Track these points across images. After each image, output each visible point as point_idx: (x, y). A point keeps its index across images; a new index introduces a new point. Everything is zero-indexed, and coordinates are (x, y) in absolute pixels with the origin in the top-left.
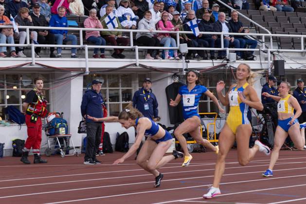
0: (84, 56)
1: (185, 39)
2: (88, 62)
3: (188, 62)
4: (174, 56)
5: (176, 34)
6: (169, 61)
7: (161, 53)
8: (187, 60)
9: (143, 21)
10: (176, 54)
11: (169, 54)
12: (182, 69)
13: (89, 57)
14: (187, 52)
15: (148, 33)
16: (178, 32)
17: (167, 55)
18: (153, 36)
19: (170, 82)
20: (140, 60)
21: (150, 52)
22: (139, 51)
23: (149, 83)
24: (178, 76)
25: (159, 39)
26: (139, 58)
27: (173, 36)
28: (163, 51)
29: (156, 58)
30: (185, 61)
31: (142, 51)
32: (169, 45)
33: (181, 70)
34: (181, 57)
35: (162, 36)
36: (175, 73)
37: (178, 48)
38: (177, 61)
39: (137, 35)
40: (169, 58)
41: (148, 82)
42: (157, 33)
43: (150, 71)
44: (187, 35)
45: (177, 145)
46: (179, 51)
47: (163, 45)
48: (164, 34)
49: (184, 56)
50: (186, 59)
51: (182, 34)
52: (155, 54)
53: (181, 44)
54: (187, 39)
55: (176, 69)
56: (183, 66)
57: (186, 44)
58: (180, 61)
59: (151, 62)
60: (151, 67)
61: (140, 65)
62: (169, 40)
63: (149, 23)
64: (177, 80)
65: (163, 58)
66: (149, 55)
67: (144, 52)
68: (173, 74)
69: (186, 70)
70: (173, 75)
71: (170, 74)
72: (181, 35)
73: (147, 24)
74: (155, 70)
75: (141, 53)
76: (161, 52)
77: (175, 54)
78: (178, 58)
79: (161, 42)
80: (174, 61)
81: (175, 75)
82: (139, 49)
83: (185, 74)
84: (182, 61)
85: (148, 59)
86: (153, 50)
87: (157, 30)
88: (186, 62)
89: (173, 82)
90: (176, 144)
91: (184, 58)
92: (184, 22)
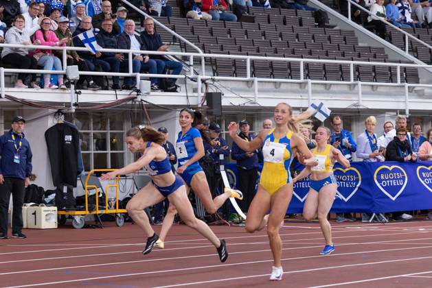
1: (75, 59)
3: (80, 93)
4: (58, 84)
5: (62, 50)
6: (50, 91)
7: (38, 80)
8: (78, 91)
9: (12, 30)
10: (61, 81)
11: (51, 81)
12: (70, 103)
14: (78, 79)
15: (20, 49)
16: (65, 48)
17: (48, 82)
18: (27, 53)
19: (51, 122)
20: (7, 89)
21: (23, 77)
22: (5, 76)
24: (63, 114)
25: (37, 57)
26: (6, 86)
27: (58, 54)
28: (42, 76)
29: (30, 87)
30: (74, 91)
31: (10, 76)
32: (52, 67)
33: (68, 105)
34: (68, 85)
35: (41, 54)
36: (59, 109)
37: (64, 72)
38: (62, 91)
39: (3, 52)
40: (50, 86)
41: (20, 122)
43: (22, 106)
44: (78, 52)
45: (60, 218)
46: (65, 77)
47: (41, 67)
48: (44, 51)
49: (73, 83)
50: (75, 89)
51: (71, 51)
52: (29, 80)
53: (69, 67)
54: (78, 58)
55: (61, 104)
56: (72, 100)
57: (77, 66)
58: (67, 91)
59: (23, 93)
60: (23, 100)
61: (7, 97)
62: (51, 60)
63: (21, 33)
64: (62, 120)
65: (42, 87)
66: (20, 82)
67: (13, 78)
68: (56, 110)
69: (75, 105)
70: (56, 113)
71: (51, 111)
72: (70, 53)
73: (18, 35)
74: (30, 104)
75: (8, 78)
76: (38, 77)
77: (59, 81)
78: (64, 87)
79: (40, 63)
80: (58, 91)
81: (59, 112)
82: (5, 73)
83: (74, 111)
84: (70, 91)
85: (20, 87)
86: (27, 74)
87: (33, 42)
88: (76, 93)
89: (56, 122)
90: (58, 215)
91: (73, 86)
92: (75, 34)
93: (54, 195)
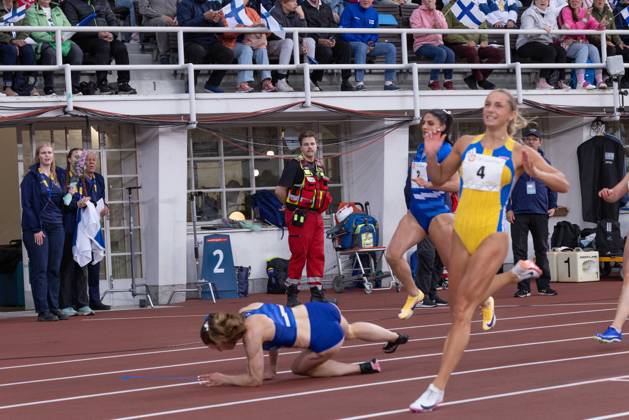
0: (410, 86)
2: (418, 98)
3: (626, 93)
4: (595, 83)
5: (600, 35)
6: (585, 92)
7: (568, 77)
8: (623, 90)
9: (531, 10)
10: (600, 78)
11: (586, 78)
12: (613, 108)
13: (420, 89)
14: (623, 74)
15: (542, 37)
16: (605, 32)
17: (582, 80)
18: (551, 41)
19: (587, 135)
20: (525, 92)
21: (544, 73)
23: (535, 140)
24: (603, 123)
25: (566, 46)
26: (523, 88)
27: (594, 41)
28: (573, 72)
29: (558, 87)
30: (618, 91)
31: (529, 74)
32: (586, 59)
33: (610, 110)
34: (609, 83)
35: (571, 41)
36: (598, 116)
37: (603, 64)
38: (601, 92)
39: (518, 40)
40: (585, 85)
42: (561, 35)
43: (547, 114)
44: (623, 37)
45: (603, 266)
46: (605, 71)
47: (572, 60)
48: (575, 37)
49: (616, 80)
50: (619, 88)
51: (612, 36)
52: (556, 79)
54: (622, 45)
55: (600, 109)
56: (615, 103)
58: (607, 92)
59: (548, 96)
60: (547, 106)
61: (526, 102)
62: (585, 49)
63: (543, 15)
64: (601, 131)
65: (573, 86)
66: (543, 81)
67: (533, 76)
68: (593, 119)
69: (620, 110)
70: (594, 122)
71: (586, 119)
72: (611, 38)
73: (539, 17)
74: (557, 111)
75: (527, 76)
76: (568, 73)
77: (597, 77)
78: (604, 85)
79: (570, 54)
80: (596, 92)
81: (598, 121)
82: (522, 69)
83: (618, 118)
84: (612, 91)
85: (542, 88)
86: (552, 70)
87: (560, 28)
88: (621, 93)
89: (593, 134)
90: (600, 263)
91: (616, 85)
92: (616, 11)
93: (594, 235)
